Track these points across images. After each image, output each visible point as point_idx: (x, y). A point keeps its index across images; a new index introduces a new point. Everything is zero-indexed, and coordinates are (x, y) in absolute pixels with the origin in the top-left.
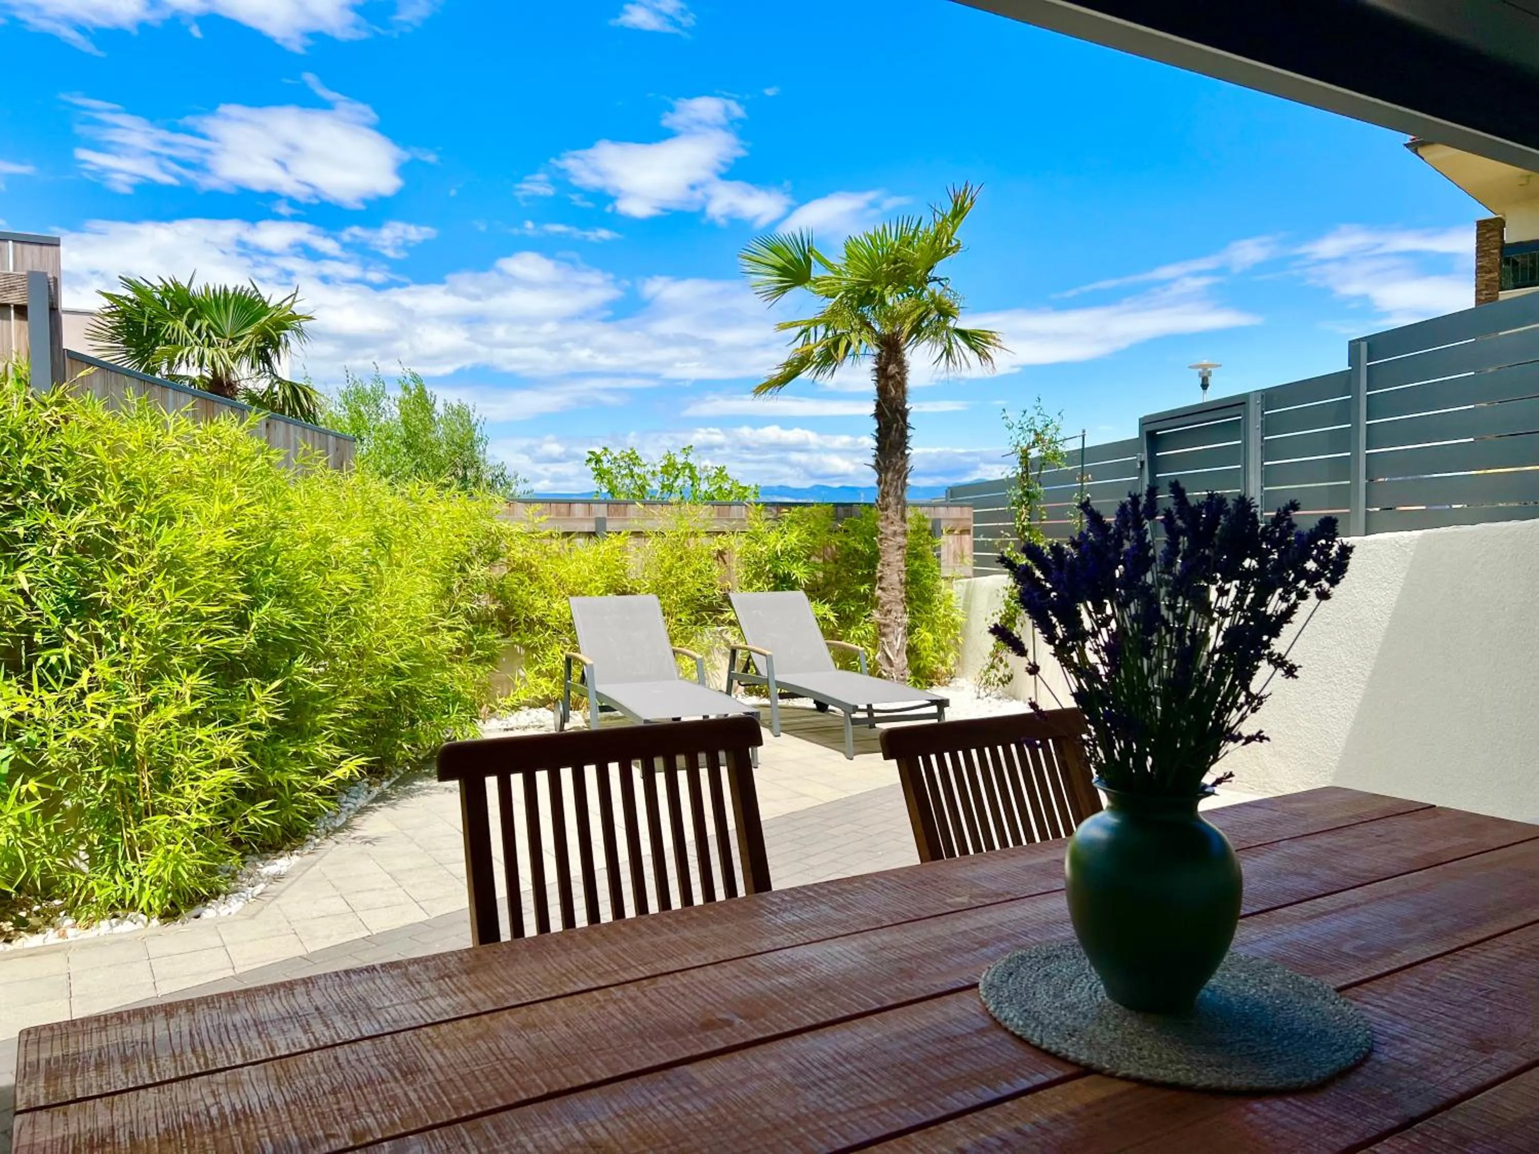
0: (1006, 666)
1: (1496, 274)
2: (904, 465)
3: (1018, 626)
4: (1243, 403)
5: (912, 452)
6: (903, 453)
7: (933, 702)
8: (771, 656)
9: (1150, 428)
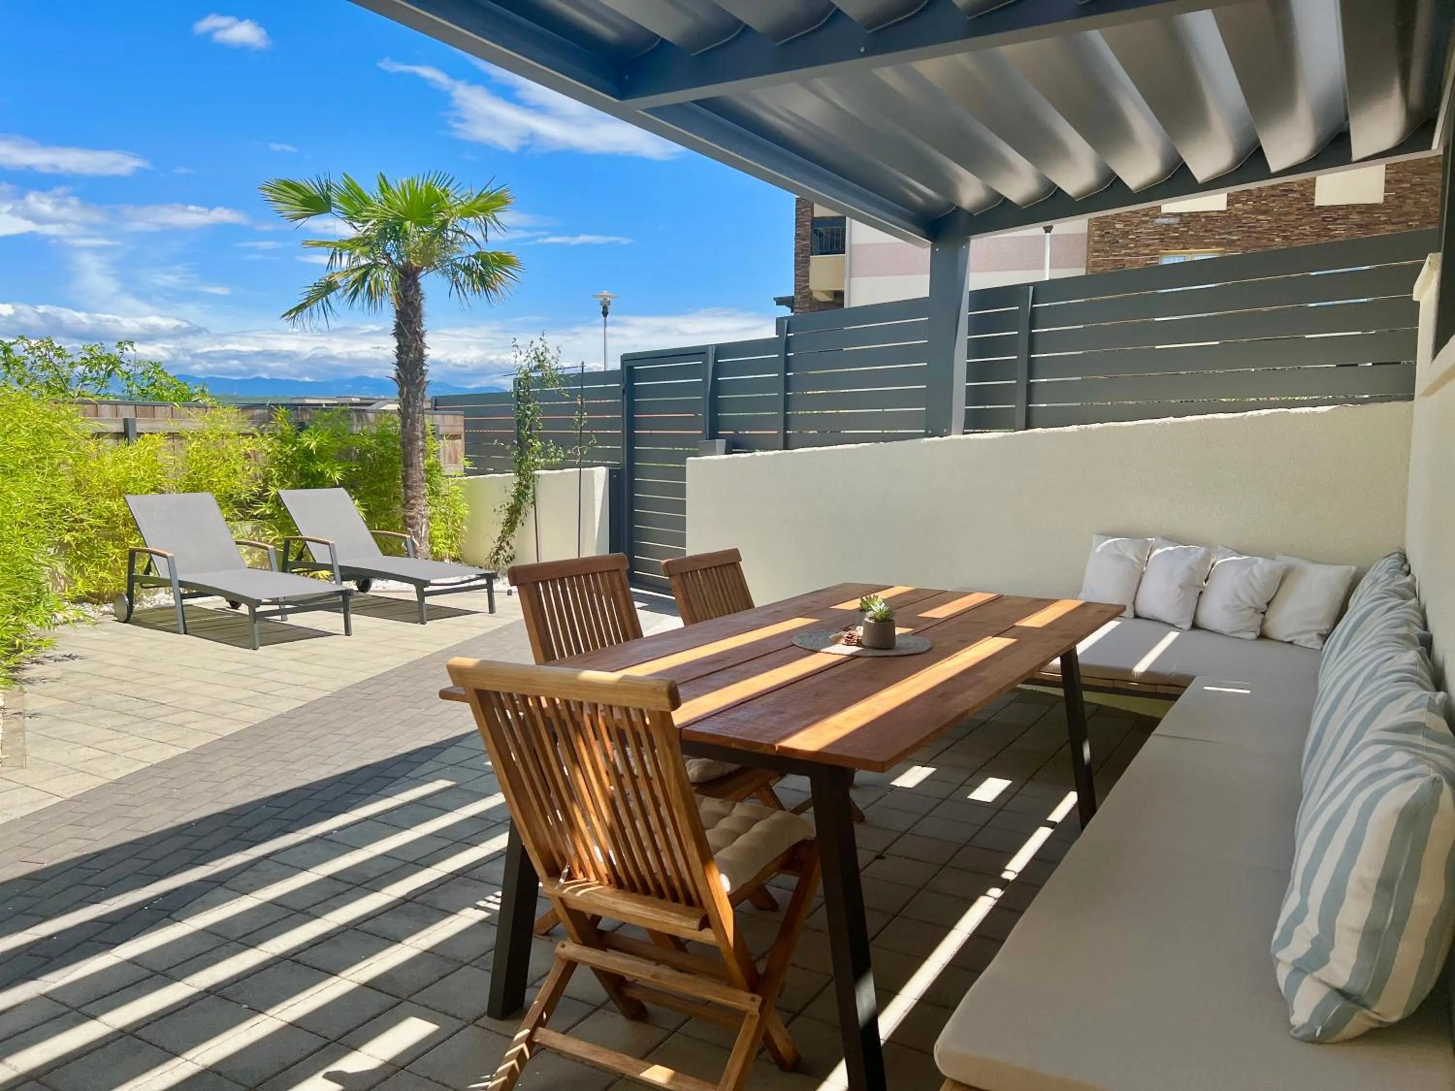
0: (511, 548)
1: (808, 242)
2: (423, 379)
3: (523, 516)
4: (704, 353)
5: (430, 369)
6: (421, 369)
7: (482, 576)
8: (333, 544)
9: (630, 363)
